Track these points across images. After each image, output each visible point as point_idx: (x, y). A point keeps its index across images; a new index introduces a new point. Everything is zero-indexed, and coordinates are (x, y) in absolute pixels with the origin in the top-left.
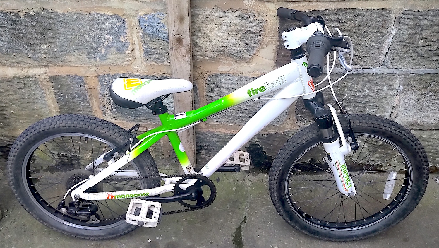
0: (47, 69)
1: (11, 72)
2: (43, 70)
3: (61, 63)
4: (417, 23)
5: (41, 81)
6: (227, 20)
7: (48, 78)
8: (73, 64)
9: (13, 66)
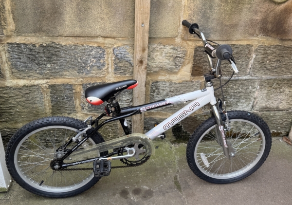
0: (48, 81)
1: (22, 83)
2: (45, 81)
3: (58, 76)
4: (265, 52)
5: (42, 89)
6: (165, 50)
7: (47, 86)
8: (67, 77)
9: (24, 79)
